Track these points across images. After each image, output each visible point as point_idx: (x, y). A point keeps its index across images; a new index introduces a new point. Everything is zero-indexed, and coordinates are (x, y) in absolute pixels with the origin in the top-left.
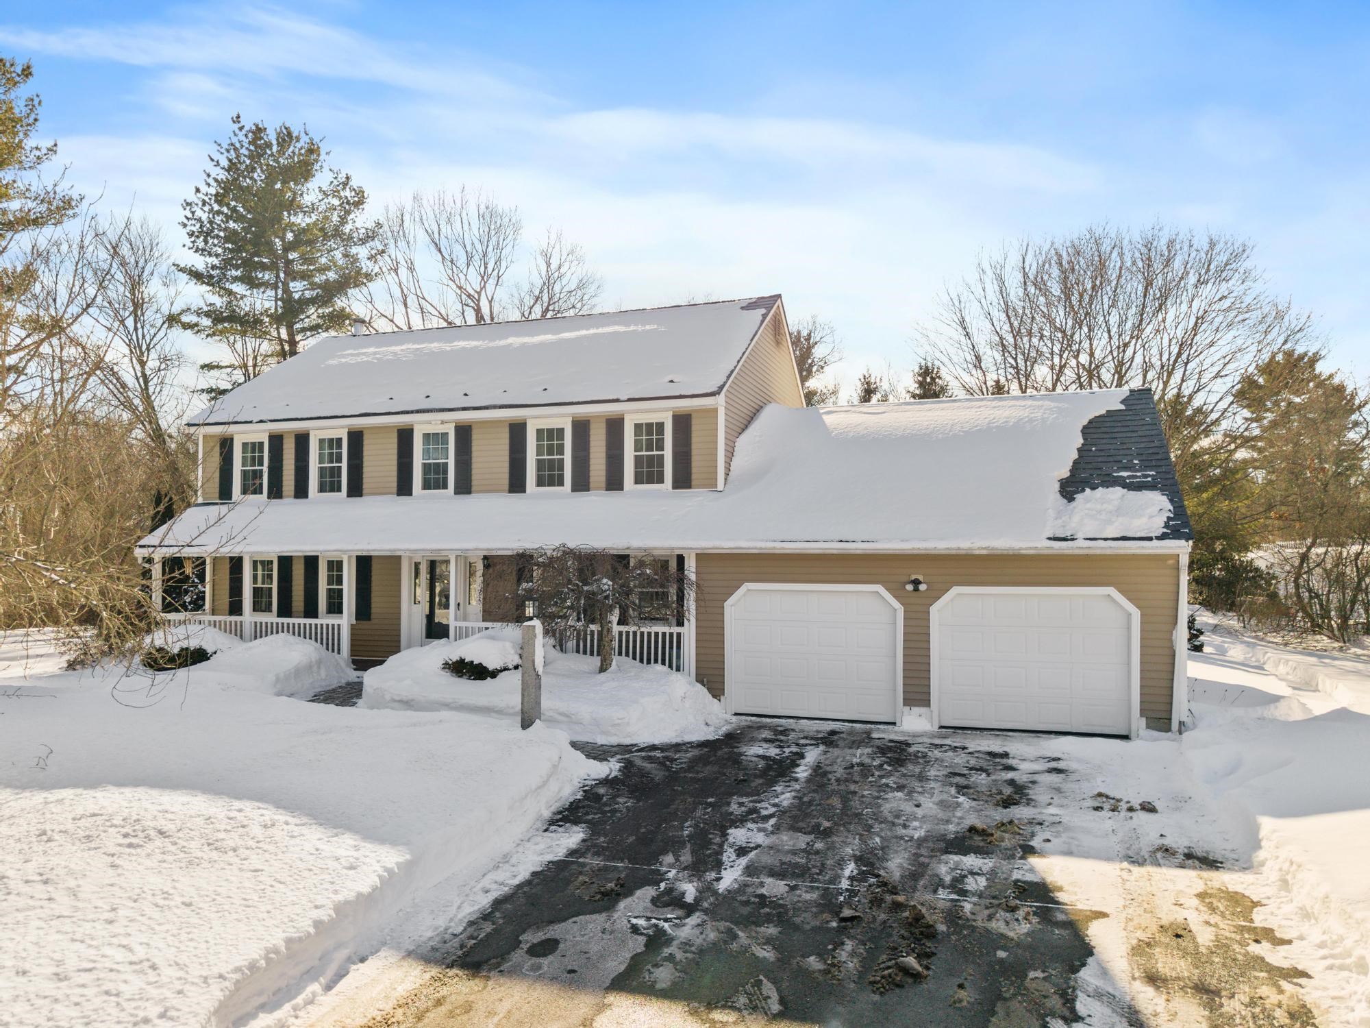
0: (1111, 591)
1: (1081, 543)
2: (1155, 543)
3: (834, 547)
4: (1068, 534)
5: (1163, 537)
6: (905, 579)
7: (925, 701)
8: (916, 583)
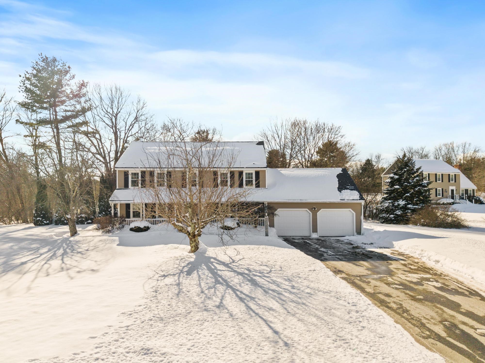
0: (350, 209)
1: (346, 201)
2: (359, 201)
3: (299, 201)
4: (343, 199)
5: (360, 200)
6: (312, 207)
7: (317, 232)
8: (314, 208)
